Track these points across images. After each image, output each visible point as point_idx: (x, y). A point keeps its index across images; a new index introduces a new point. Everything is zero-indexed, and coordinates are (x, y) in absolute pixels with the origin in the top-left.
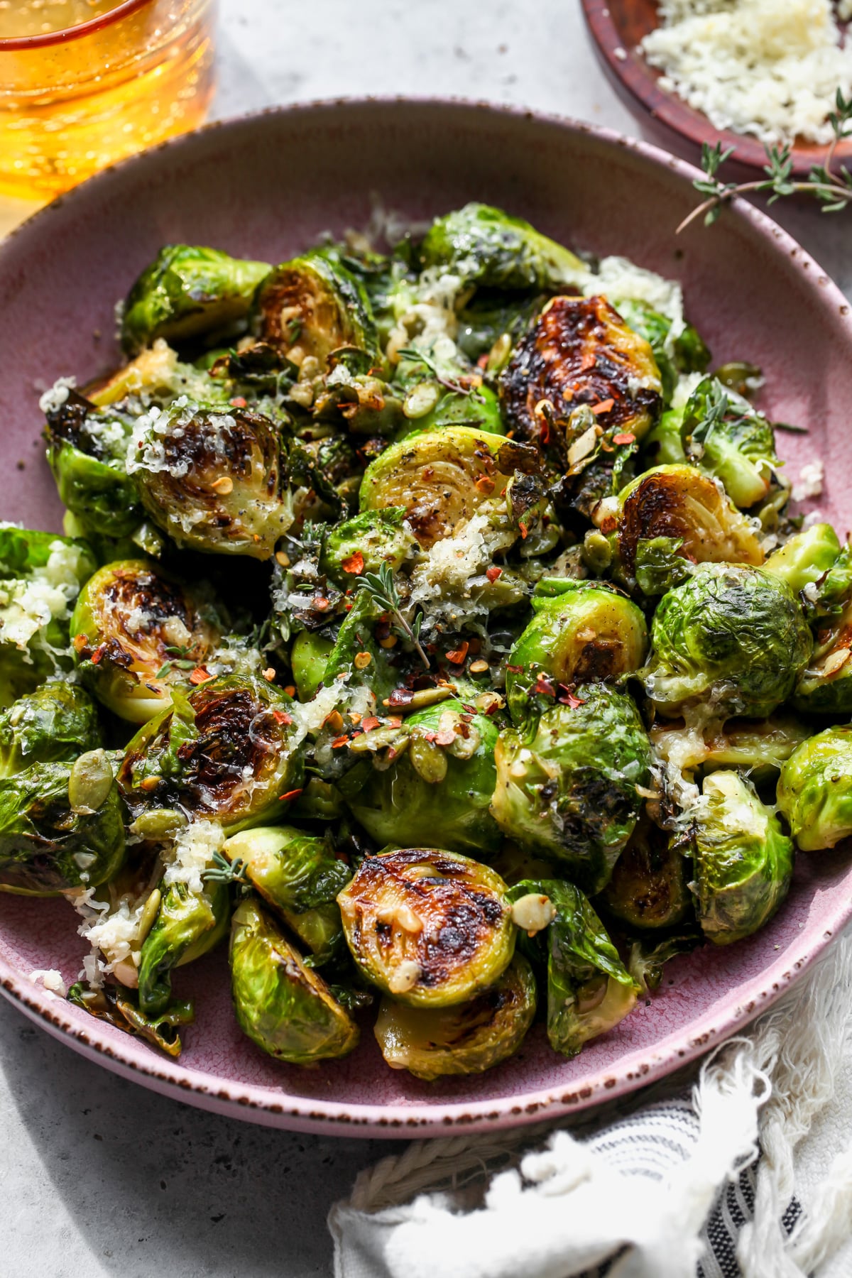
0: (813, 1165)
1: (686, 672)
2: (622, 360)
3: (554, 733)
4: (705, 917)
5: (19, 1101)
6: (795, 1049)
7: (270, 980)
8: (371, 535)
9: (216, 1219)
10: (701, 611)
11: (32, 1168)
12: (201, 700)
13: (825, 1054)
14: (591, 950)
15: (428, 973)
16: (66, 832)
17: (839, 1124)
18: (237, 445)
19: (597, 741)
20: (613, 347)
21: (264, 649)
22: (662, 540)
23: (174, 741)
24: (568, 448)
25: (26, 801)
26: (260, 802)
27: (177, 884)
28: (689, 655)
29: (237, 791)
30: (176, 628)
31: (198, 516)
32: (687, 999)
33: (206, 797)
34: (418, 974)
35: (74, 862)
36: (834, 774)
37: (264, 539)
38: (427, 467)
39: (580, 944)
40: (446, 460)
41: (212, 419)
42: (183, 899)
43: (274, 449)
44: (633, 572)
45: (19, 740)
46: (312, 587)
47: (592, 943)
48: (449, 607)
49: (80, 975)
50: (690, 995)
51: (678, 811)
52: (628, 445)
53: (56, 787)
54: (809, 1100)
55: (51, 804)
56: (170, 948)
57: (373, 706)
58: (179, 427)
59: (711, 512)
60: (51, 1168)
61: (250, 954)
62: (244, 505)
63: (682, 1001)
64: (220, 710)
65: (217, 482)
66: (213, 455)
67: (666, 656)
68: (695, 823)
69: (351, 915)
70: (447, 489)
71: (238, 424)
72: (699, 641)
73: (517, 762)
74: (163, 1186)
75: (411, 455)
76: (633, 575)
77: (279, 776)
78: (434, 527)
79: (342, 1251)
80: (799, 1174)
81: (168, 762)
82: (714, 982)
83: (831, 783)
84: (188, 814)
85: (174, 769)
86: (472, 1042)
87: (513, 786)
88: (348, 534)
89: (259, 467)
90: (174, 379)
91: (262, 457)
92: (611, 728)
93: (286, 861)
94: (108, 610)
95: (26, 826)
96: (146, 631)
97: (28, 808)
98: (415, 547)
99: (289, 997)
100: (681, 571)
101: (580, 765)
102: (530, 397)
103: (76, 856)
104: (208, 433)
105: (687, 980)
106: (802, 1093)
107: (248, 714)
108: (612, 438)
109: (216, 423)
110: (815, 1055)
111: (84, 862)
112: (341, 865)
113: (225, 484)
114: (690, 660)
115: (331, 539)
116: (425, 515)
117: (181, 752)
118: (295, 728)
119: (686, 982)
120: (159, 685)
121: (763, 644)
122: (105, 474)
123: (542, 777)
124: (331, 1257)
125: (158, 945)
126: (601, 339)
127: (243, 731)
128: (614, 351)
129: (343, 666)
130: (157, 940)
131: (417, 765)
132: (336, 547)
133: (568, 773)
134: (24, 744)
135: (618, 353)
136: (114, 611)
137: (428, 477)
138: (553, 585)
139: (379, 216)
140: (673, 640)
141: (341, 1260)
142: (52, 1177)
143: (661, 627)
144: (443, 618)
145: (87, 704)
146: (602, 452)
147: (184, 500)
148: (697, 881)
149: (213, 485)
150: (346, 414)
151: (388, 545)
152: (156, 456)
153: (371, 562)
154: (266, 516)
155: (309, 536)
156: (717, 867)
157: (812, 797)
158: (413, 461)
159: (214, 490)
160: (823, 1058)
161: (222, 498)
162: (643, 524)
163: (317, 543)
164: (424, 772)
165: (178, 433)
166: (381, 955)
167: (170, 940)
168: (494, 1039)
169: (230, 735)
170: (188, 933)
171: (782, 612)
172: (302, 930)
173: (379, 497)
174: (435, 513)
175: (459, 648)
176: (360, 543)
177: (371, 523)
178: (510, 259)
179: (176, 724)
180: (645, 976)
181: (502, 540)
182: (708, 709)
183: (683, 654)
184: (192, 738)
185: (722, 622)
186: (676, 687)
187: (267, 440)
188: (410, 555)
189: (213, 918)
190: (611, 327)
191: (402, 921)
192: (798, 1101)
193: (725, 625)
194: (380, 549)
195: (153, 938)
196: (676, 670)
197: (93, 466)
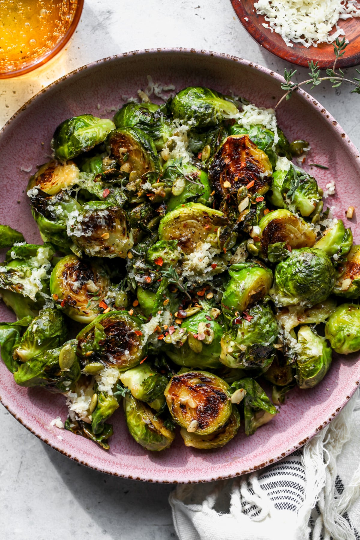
0: (343, 460)
1: (289, 297)
2: (257, 164)
3: (243, 334)
4: (301, 386)
5: (48, 453)
6: (335, 424)
7: (143, 430)
8: (165, 251)
9: (126, 493)
10: (295, 276)
11: (56, 478)
12: (105, 323)
13: (347, 425)
14: (259, 400)
15: (201, 424)
16: (59, 376)
17: (352, 445)
18: (109, 220)
19: (259, 333)
20: (253, 157)
21: (126, 291)
22: (278, 244)
23: (97, 338)
24: (238, 205)
25: (43, 366)
26: (132, 362)
27: (104, 392)
28: (291, 292)
29: (123, 358)
30: (92, 286)
31: (97, 249)
32: (294, 407)
33: (111, 359)
34: (197, 425)
35: (63, 385)
36: (348, 333)
37: (123, 252)
38: (184, 222)
39: (256, 400)
40: (192, 219)
41: (99, 213)
42: (106, 398)
43: (124, 219)
44: (267, 255)
45: (37, 339)
46: (144, 272)
47: (260, 398)
48: (197, 278)
49: (68, 416)
50: (295, 405)
51: (289, 349)
52: (261, 202)
53: (54, 361)
54: (342, 441)
55: (53, 367)
56: (104, 417)
57: (172, 319)
58: (87, 217)
59: (295, 227)
60: (63, 478)
61: (134, 418)
62: (114, 241)
63: (293, 408)
64: (114, 327)
65: (103, 235)
66: (101, 226)
67: (282, 290)
68: (296, 354)
69: (170, 401)
70: (193, 229)
71: (109, 213)
72: (294, 287)
73: (229, 347)
74: (105, 482)
75: (178, 218)
76: (267, 257)
77: (139, 354)
78: (189, 244)
79: (175, 512)
80: (338, 464)
81: (95, 346)
82: (304, 400)
83: (347, 337)
84: (105, 364)
85: (98, 349)
86: (218, 440)
87: (229, 355)
88: (156, 250)
89: (119, 227)
90: (80, 182)
91: (119, 222)
92: (263, 327)
93: (144, 386)
94: (65, 283)
95: (44, 375)
96: (80, 289)
97: (44, 369)
98: (183, 255)
99: (150, 436)
100: (285, 255)
101: (253, 343)
102: (221, 180)
103: (63, 382)
104: (98, 218)
105: (294, 397)
106: (339, 439)
107: (125, 330)
108: (255, 199)
109: (101, 214)
110: (343, 425)
111: (67, 384)
112: (164, 379)
113: (106, 235)
114: (291, 294)
115: (149, 251)
116: (185, 240)
117: (100, 343)
118: (144, 336)
119: (293, 398)
120: (88, 311)
121: (319, 286)
122: (57, 228)
123: (240, 351)
124: (171, 514)
125: (98, 416)
126: (247, 154)
127: (124, 336)
128: (253, 159)
129: (159, 308)
130: (98, 414)
131: (191, 347)
132: (151, 254)
133: (249, 348)
134: (39, 341)
135: (255, 160)
136: (67, 283)
137: (185, 226)
138: (237, 267)
139: (151, 85)
140: (284, 285)
141: (175, 515)
142: (64, 481)
143: (279, 276)
144: (195, 282)
145: (60, 317)
146: (252, 205)
147: (91, 243)
148: (298, 375)
149: (102, 236)
150: (150, 199)
151: (172, 255)
152: (78, 230)
153: (166, 261)
154: (123, 245)
155: (141, 251)
156: (305, 371)
157: (339, 340)
158: (179, 220)
159: (102, 238)
160: (346, 427)
161: (105, 240)
162: (270, 239)
163: (144, 253)
164: (194, 349)
165: (87, 220)
166: (183, 416)
167: (103, 414)
168: (226, 439)
169: (119, 337)
170: (110, 411)
171: (325, 271)
172: (152, 405)
173: (166, 234)
174: (188, 240)
175: (202, 290)
176: (161, 254)
177: (165, 245)
178: (208, 118)
179: (97, 332)
180: (279, 399)
181: (216, 251)
182: (298, 308)
183: (289, 291)
184: (103, 338)
185: (304, 281)
186: (286, 301)
187: (121, 216)
188: (181, 258)
189: (118, 405)
190: (252, 149)
191: (190, 404)
192: (337, 441)
193: (305, 282)
194: (169, 256)
195: (96, 413)
196: (285, 295)
197: (53, 225)
